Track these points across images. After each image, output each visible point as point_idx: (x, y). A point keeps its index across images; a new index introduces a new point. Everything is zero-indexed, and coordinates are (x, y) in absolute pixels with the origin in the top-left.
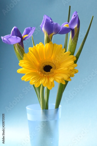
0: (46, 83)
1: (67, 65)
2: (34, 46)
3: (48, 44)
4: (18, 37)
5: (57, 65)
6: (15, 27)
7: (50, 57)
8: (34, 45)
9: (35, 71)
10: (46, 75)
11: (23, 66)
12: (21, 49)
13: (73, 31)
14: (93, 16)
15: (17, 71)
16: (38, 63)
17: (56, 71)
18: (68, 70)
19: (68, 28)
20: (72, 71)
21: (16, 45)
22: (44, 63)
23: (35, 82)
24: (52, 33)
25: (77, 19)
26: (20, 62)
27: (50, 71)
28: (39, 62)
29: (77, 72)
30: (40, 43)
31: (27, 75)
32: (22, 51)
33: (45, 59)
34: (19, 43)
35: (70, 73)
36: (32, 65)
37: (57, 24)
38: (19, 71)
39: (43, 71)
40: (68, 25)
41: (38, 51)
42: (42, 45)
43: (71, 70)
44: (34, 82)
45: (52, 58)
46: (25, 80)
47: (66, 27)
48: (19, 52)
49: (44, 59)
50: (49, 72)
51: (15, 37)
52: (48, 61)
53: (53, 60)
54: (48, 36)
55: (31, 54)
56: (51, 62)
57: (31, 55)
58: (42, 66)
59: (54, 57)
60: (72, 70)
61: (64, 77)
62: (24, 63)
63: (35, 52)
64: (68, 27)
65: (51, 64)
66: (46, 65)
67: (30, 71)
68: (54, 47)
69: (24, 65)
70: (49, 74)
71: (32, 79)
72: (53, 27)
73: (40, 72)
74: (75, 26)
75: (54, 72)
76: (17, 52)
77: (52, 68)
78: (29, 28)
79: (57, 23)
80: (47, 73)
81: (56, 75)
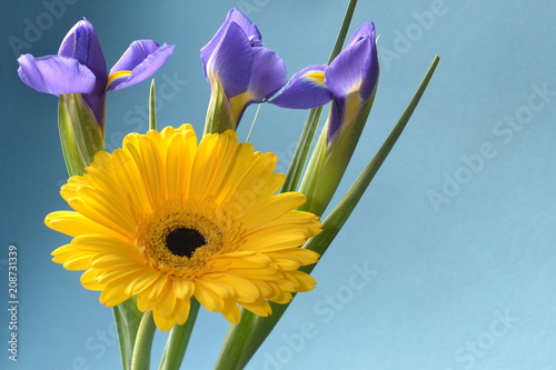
0: (151, 295)
1: (270, 247)
2: (151, 130)
3: (216, 136)
4: (84, 68)
5: (228, 238)
6: (83, 23)
7: (212, 198)
8: (153, 128)
9: (126, 240)
10: (167, 268)
11: (75, 201)
12: (87, 127)
13: (339, 104)
14: (438, 59)
15: (47, 218)
16: (147, 209)
17: (217, 262)
18: (267, 266)
19: (317, 88)
20: (286, 278)
21: (72, 102)
22: (177, 217)
23: (103, 281)
24: (244, 91)
25: (367, 55)
26: (72, 181)
27: (189, 256)
28: (154, 203)
29: (308, 285)
30: (185, 125)
31: (82, 242)
32: (91, 139)
33: (186, 197)
34: (84, 96)
35: (275, 282)
36: (117, 207)
37: (271, 55)
38: (53, 219)
39: (162, 248)
40: (322, 73)
41: (163, 154)
42: (188, 135)
43: (281, 271)
44: (100, 278)
45: (220, 201)
46: (66, 264)
47: (313, 79)
48: (79, 139)
49: (182, 196)
50: (185, 258)
51: (70, 62)
52: (195, 211)
53: (219, 215)
54: (223, 103)
55: (128, 159)
56: (210, 217)
57: (126, 165)
58: (162, 226)
59: (228, 200)
60: (289, 272)
61: (240, 293)
62: (84, 190)
63: (146, 157)
64: (322, 83)
65: (203, 229)
66: (181, 224)
67: (101, 231)
68: (239, 159)
69: (79, 198)
70: (181, 265)
71: (97, 266)
72: (251, 63)
73: (143, 248)
74: (352, 86)
75: (209, 264)
76: (66, 137)
77: (204, 243)
78: (149, 43)
79: (274, 53)
80: (175, 258)
81: (212, 275)
